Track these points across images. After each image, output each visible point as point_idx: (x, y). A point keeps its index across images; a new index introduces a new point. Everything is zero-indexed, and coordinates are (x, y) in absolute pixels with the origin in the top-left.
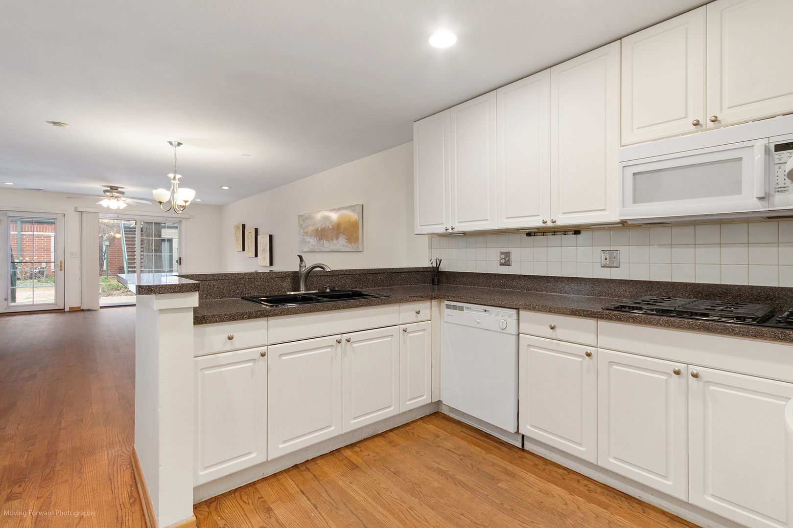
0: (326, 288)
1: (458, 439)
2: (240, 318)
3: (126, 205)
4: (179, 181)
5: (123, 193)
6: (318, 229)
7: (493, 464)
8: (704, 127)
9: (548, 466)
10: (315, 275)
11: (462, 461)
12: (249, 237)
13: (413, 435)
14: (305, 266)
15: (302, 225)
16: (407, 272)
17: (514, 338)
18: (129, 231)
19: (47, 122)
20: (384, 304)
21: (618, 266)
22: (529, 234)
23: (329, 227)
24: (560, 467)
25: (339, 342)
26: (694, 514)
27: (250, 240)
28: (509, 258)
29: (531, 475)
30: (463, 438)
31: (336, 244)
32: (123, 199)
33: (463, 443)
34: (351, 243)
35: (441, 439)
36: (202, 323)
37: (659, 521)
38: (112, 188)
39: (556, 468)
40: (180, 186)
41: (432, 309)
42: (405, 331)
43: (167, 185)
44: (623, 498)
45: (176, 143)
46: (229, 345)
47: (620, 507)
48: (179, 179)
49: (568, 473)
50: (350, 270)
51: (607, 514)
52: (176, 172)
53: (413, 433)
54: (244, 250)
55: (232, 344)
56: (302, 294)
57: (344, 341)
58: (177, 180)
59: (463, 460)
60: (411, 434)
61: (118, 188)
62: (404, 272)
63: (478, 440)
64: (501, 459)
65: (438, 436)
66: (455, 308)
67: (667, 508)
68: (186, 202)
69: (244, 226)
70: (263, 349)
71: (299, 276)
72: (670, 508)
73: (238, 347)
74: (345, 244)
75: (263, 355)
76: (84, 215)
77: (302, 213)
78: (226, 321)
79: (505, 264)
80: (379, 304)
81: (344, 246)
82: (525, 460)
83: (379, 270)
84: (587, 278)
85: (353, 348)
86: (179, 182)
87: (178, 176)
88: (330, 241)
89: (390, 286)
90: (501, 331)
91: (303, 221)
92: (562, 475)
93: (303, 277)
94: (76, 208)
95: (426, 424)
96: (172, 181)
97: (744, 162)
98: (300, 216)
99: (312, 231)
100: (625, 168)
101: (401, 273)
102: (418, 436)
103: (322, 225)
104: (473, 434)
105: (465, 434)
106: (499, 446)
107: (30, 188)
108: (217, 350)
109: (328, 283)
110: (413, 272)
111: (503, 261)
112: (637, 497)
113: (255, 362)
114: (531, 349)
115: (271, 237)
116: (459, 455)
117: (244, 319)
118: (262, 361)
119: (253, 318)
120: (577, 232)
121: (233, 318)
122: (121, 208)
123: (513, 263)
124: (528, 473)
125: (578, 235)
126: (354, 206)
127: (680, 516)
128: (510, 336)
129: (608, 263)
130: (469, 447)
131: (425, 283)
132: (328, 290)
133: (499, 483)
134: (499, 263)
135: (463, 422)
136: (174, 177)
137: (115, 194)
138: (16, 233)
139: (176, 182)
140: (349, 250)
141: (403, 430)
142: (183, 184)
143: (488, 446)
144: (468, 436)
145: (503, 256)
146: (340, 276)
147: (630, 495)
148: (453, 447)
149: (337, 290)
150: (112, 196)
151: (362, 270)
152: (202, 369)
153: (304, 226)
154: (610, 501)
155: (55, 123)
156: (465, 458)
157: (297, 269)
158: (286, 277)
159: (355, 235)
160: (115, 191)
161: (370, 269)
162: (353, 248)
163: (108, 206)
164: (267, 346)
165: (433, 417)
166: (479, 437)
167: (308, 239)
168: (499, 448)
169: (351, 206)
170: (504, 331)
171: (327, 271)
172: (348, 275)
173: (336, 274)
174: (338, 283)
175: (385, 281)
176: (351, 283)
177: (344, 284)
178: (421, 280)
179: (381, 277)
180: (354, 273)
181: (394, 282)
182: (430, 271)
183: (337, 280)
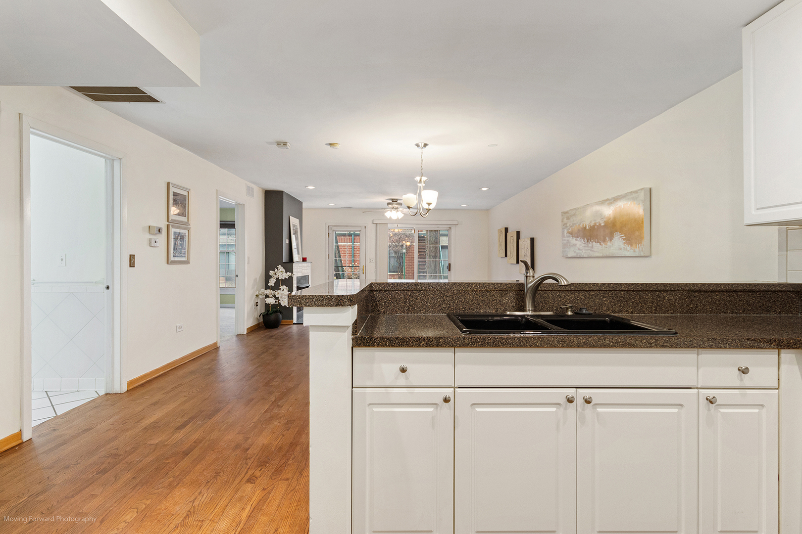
0: (567, 309)
2: (416, 344)
3: (403, 215)
4: (424, 183)
5: (401, 204)
6: (585, 228)
10: (551, 289)
12: (511, 241)
14: (533, 277)
15: (566, 224)
16: (726, 291)
18: (421, 239)
19: (326, 144)
20: (663, 346)
23: (600, 224)
25: (570, 401)
27: (512, 245)
31: (610, 247)
32: (401, 209)
34: (631, 245)
36: (369, 346)
38: (393, 200)
40: (425, 188)
41: (782, 367)
42: (711, 402)
43: (415, 189)
45: (423, 144)
46: (402, 380)
48: (425, 182)
50: (609, 284)
52: (422, 175)
54: (506, 256)
55: (407, 378)
56: (528, 315)
57: (579, 401)
58: (423, 182)
61: (397, 200)
62: (719, 291)
68: (429, 204)
69: (506, 230)
70: (449, 392)
71: (524, 291)
73: (415, 384)
74: (622, 246)
75: (446, 400)
76: (378, 225)
77: (566, 209)
78: (397, 346)
80: (651, 347)
81: (621, 249)
83: (665, 285)
85: (598, 414)
86: (424, 185)
87: (424, 179)
88: (602, 243)
89: (687, 312)
91: (568, 218)
93: (529, 291)
94: (373, 221)
96: (418, 184)
98: (564, 213)
99: (579, 230)
101: (712, 292)
103: (591, 222)
107: (345, 206)
108: (387, 383)
109: (570, 302)
110: (740, 291)
113: (437, 408)
115: (532, 240)
117: (420, 347)
118: (447, 408)
119: (433, 346)
121: (406, 344)
122: (399, 218)
126: (636, 192)
131: (768, 311)
132: (570, 313)
136: (420, 180)
137: (395, 205)
138: (351, 244)
139: (422, 185)
140: (628, 254)
142: (428, 186)
146: (592, 293)
149: (585, 314)
150: (393, 208)
151: (633, 284)
152: (370, 404)
153: (568, 225)
155: (330, 144)
157: (522, 280)
158: (507, 290)
159: (637, 233)
160: (395, 203)
161: (646, 284)
162: (634, 251)
163: (390, 217)
164: (454, 388)
167: (573, 241)
169: (631, 192)
171: (563, 284)
172: (606, 291)
173: (584, 289)
174: (588, 303)
175: (678, 304)
176: (612, 304)
177: (599, 304)
178: (760, 307)
179: (670, 298)
180: (617, 289)
181: (697, 307)
182: (781, 291)
183: (585, 299)
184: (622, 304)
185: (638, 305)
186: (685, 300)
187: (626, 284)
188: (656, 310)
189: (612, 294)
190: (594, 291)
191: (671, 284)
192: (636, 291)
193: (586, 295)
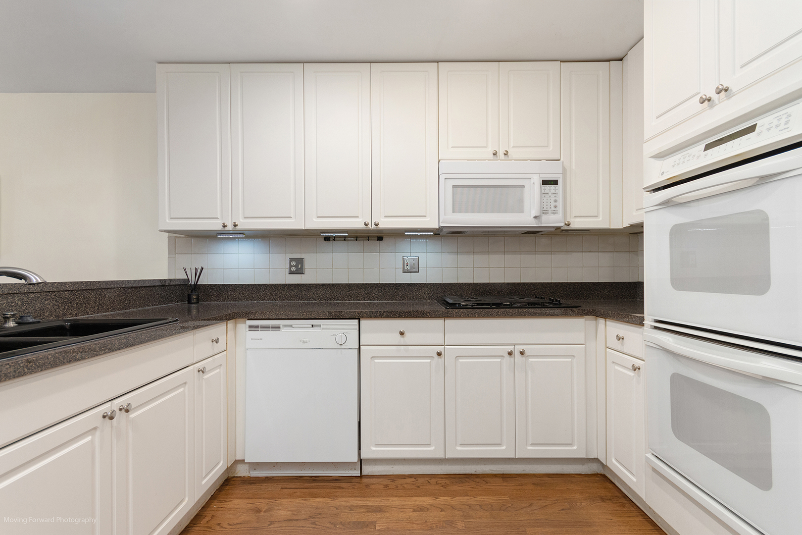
1: (286, 500)
7: (351, 508)
8: (498, 158)
9: (396, 482)
11: (316, 525)
13: (222, 527)
16: (149, 286)
17: (356, 351)
21: (417, 271)
22: (327, 239)
24: (406, 477)
25: (109, 417)
26: (514, 466)
28: (302, 266)
29: (392, 498)
30: (291, 496)
33: (297, 502)
35: (265, 512)
37: (499, 484)
39: (403, 480)
42: (201, 372)
44: (467, 479)
47: (473, 488)
49: (415, 479)
51: (472, 500)
53: (219, 524)
59: (317, 523)
60: (218, 528)
62: (145, 287)
63: (312, 490)
64: (353, 499)
65: (258, 511)
66: (265, 328)
67: (496, 471)
72: (498, 469)
79: (296, 272)
82: (373, 487)
84: (391, 284)
90: (339, 346)
92: (413, 484)
95: (226, 501)
97: (526, 189)
100: (446, 180)
101: (140, 287)
102: (229, 524)
104: (298, 485)
105: (289, 490)
106: (337, 484)
110: (157, 286)
111: (293, 269)
112: (473, 472)
114: (376, 361)
116: (306, 519)
120: (380, 239)
123: (307, 271)
124: (388, 498)
125: (381, 241)
127: (505, 473)
128: (350, 350)
129: (409, 269)
130: (308, 503)
132: (11, 324)
133: (375, 526)
134: (287, 271)
135: (273, 477)
141: (197, 528)
143: (328, 490)
144: (296, 490)
145: (294, 263)
147: (468, 473)
148: (289, 513)
151: (78, 283)
154: (462, 487)
156: (317, 520)
161: (91, 282)
165: (228, 487)
166: (307, 485)
168: (339, 487)
170: (343, 347)
171: (35, 281)
172: (49, 292)
173: (22, 291)
174: (26, 309)
175: (117, 301)
176: (55, 307)
177: (41, 309)
178: (168, 298)
179: (110, 296)
180: (62, 289)
181: (130, 303)
182: (178, 285)
183: (23, 304)
184: (66, 307)
185: (82, 306)
186: (122, 296)
187: (71, 282)
188: (98, 309)
189: (55, 296)
190: (33, 293)
191: (112, 281)
192: (81, 290)
193: (23, 299)
